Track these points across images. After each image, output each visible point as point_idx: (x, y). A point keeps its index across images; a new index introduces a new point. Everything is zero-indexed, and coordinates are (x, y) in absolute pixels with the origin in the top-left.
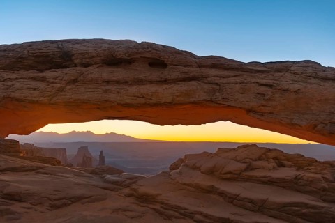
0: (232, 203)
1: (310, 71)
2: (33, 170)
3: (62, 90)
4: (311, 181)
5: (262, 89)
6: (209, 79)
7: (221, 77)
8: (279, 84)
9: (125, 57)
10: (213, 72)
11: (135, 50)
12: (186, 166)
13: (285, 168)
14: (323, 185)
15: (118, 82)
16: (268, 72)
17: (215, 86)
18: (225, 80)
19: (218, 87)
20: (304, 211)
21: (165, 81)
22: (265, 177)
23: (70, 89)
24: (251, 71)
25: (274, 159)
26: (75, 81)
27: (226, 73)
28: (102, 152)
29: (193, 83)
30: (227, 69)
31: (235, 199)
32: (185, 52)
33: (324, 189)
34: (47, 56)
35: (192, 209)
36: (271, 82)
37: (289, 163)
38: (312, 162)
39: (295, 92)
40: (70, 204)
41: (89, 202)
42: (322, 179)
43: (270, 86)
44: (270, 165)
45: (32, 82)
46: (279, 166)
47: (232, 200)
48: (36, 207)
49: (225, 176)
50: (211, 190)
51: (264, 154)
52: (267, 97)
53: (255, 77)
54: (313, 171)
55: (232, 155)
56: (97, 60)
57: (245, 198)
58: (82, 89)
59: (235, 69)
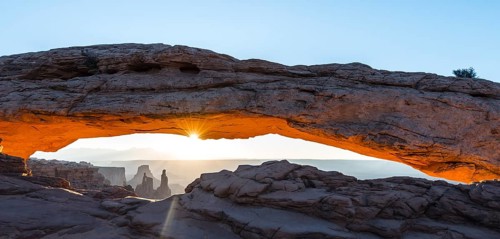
0: (239, 233)
1: (357, 75)
3: (82, 99)
4: (337, 205)
5: (304, 96)
6: (245, 85)
7: (259, 82)
8: (321, 90)
9: (153, 62)
10: (250, 77)
11: (165, 54)
12: (201, 187)
13: (314, 190)
14: (350, 210)
15: (143, 90)
16: (312, 76)
17: (249, 93)
18: (263, 86)
19: (252, 94)
21: (196, 87)
22: (285, 200)
23: (90, 99)
24: (294, 75)
25: (302, 177)
26: (97, 89)
27: (265, 78)
29: (227, 89)
30: (267, 74)
31: (243, 229)
32: (223, 55)
33: (351, 215)
34: (73, 63)
36: (312, 87)
37: (321, 182)
39: (340, 98)
40: (43, 236)
41: (69, 233)
42: (350, 203)
43: (312, 92)
44: (295, 186)
45: (51, 92)
46: (307, 187)
47: (240, 230)
49: (239, 200)
50: (221, 218)
51: (292, 171)
52: (308, 104)
53: (296, 82)
54: (344, 192)
55: (252, 173)
56: (124, 65)
57: (255, 228)
58: (103, 98)
59: (276, 73)
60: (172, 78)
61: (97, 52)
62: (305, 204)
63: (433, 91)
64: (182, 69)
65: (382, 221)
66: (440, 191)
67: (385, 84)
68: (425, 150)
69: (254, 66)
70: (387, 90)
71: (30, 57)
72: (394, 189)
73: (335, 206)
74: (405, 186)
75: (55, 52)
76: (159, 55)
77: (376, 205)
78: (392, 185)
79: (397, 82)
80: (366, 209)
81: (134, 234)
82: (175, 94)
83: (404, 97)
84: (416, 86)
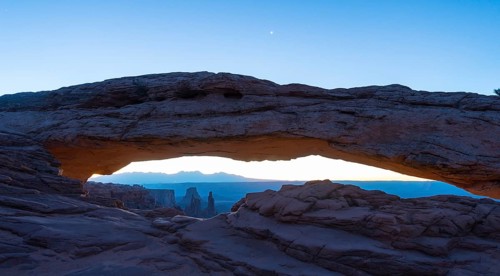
0: (284, 251)
1: (396, 96)
2: (83, 212)
3: (133, 125)
5: (344, 117)
6: (286, 108)
7: (299, 106)
8: (361, 112)
9: (199, 89)
10: (291, 101)
11: (209, 81)
13: (358, 208)
14: (395, 228)
15: (190, 115)
16: (352, 98)
17: (291, 115)
18: (303, 109)
19: (293, 116)
20: (365, 261)
21: (239, 112)
22: (329, 218)
23: (141, 124)
24: (333, 98)
25: (345, 196)
26: (148, 116)
27: (305, 101)
29: (269, 112)
30: (306, 97)
31: (288, 246)
33: (396, 233)
34: (125, 92)
35: (236, 259)
36: (352, 109)
37: (363, 201)
38: (393, 200)
39: (380, 119)
40: (99, 252)
41: (123, 249)
42: (395, 221)
43: (352, 113)
45: (106, 119)
46: (351, 206)
47: (285, 247)
48: (59, 255)
49: (283, 218)
50: (265, 236)
51: (335, 190)
52: (348, 126)
53: (336, 104)
54: (388, 210)
55: (295, 193)
56: (171, 93)
57: (300, 246)
58: (153, 124)
59: (316, 96)
60: (216, 103)
61: (147, 81)
62: (349, 222)
63: (474, 110)
64: (226, 95)
65: (428, 239)
66: (486, 209)
67: (425, 104)
68: (468, 168)
69: (294, 90)
70: (427, 109)
71: (86, 87)
72: (438, 207)
73: (380, 224)
74: (449, 204)
75: (108, 82)
76: (204, 82)
77: (421, 223)
78: (437, 204)
79: (437, 102)
80: (411, 227)
81: (184, 251)
82: (219, 118)
83: (444, 117)
84: (456, 105)
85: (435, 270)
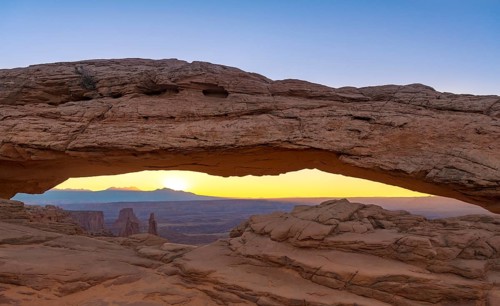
0: (310, 278)
1: (420, 98)
2: (42, 242)
3: (82, 130)
4: (415, 246)
5: (357, 124)
6: (286, 112)
7: (301, 109)
8: (378, 118)
9: (169, 83)
10: (291, 101)
11: (183, 73)
12: (252, 231)
13: (384, 230)
14: (431, 251)
15: (160, 118)
16: (365, 100)
17: (292, 121)
18: (307, 113)
19: (297, 122)
20: (403, 286)
21: (226, 115)
22: (355, 242)
23: (94, 129)
24: (343, 99)
25: (369, 218)
26: (101, 117)
27: (309, 103)
28: (152, 215)
29: (264, 116)
30: (311, 98)
31: (315, 274)
32: (254, 74)
33: (432, 257)
34: (63, 84)
36: (367, 114)
37: (389, 223)
38: (420, 221)
39: (401, 126)
40: (87, 288)
41: (115, 284)
42: (430, 243)
43: (367, 119)
45: (41, 120)
46: (375, 228)
47: (310, 275)
48: (40, 293)
49: (302, 244)
50: (283, 263)
51: (357, 211)
52: (363, 135)
53: (347, 108)
54: (419, 232)
55: (313, 214)
56: (131, 87)
57: (328, 272)
58: (110, 129)
59: (321, 97)
60: (195, 102)
61: (94, 69)
62: (380, 246)
64: (206, 93)
65: (463, 261)
67: (452, 110)
69: (294, 88)
70: (455, 116)
72: (470, 228)
73: (414, 247)
74: (482, 225)
76: (177, 74)
77: (457, 246)
78: (469, 224)
79: (466, 107)
80: (447, 250)
82: (201, 123)
83: (474, 125)
84: (487, 112)
85: (475, 293)
